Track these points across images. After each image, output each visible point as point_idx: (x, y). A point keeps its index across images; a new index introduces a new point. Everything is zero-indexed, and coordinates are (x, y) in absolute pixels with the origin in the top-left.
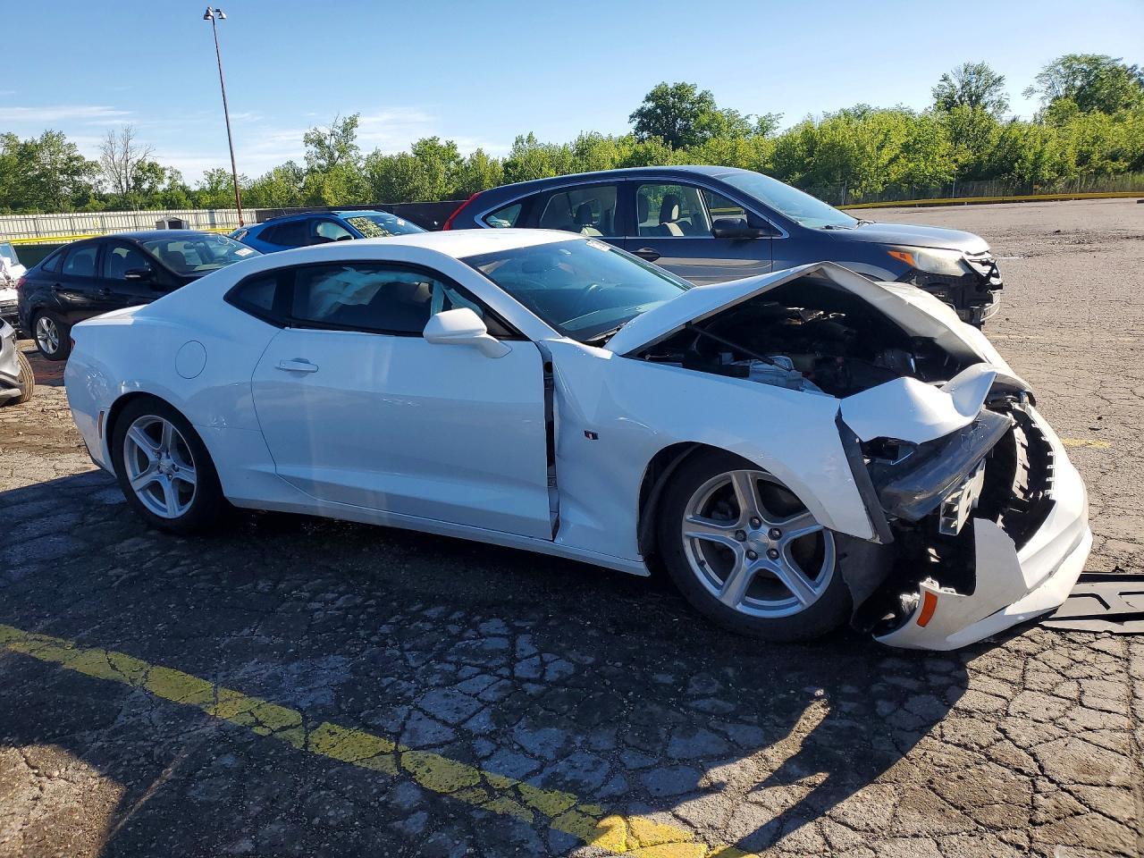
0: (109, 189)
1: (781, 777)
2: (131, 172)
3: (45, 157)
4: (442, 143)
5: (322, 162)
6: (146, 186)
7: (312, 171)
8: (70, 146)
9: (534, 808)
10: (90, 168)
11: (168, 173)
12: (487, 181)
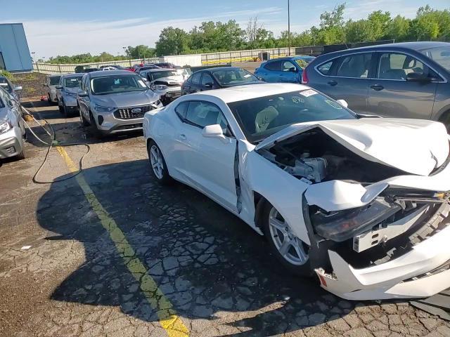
0: (248, 40)
1: (236, 324)
2: (256, 34)
3: (229, 29)
4: (383, 13)
5: (327, 26)
6: (260, 39)
7: (322, 30)
8: (237, 25)
9: (158, 305)
10: (243, 33)
11: (268, 33)
12: (401, 30)
